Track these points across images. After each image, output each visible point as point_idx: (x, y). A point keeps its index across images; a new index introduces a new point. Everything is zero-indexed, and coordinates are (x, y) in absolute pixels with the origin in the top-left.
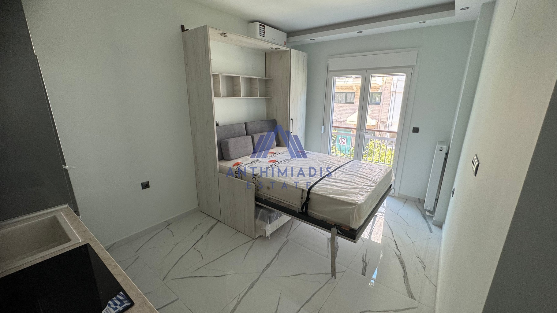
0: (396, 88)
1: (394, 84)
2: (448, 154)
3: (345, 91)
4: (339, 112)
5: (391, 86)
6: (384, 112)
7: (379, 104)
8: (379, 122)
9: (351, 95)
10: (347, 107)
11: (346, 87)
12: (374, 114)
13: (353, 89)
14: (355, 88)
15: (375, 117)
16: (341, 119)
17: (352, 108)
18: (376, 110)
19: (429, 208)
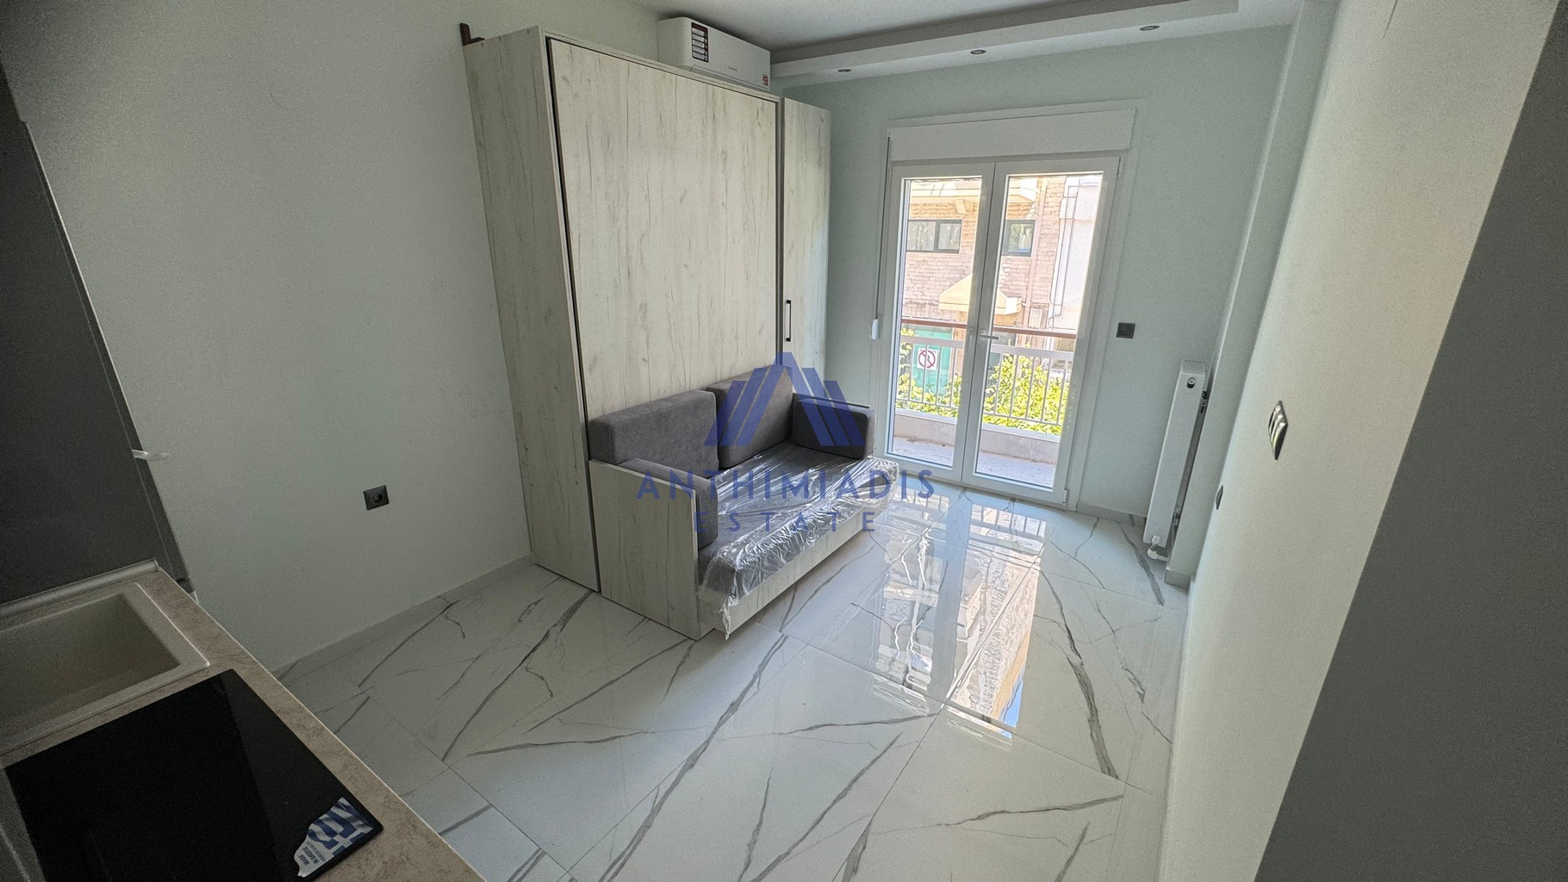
0: (1075, 208)
1: (1068, 197)
2: (1209, 396)
3: (934, 217)
4: (917, 278)
5: (1060, 203)
6: (1042, 276)
7: (1029, 254)
8: (1027, 305)
9: (952, 229)
10: (939, 264)
11: (937, 205)
12: (1014, 283)
13: (956, 211)
14: (961, 209)
15: (1016, 292)
16: (923, 297)
17: (954, 264)
18: (1018, 271)
19: (1156, 540)
